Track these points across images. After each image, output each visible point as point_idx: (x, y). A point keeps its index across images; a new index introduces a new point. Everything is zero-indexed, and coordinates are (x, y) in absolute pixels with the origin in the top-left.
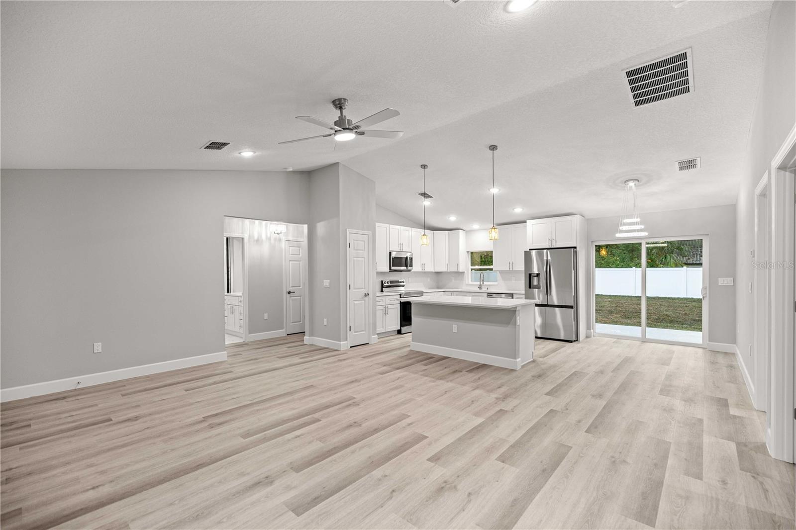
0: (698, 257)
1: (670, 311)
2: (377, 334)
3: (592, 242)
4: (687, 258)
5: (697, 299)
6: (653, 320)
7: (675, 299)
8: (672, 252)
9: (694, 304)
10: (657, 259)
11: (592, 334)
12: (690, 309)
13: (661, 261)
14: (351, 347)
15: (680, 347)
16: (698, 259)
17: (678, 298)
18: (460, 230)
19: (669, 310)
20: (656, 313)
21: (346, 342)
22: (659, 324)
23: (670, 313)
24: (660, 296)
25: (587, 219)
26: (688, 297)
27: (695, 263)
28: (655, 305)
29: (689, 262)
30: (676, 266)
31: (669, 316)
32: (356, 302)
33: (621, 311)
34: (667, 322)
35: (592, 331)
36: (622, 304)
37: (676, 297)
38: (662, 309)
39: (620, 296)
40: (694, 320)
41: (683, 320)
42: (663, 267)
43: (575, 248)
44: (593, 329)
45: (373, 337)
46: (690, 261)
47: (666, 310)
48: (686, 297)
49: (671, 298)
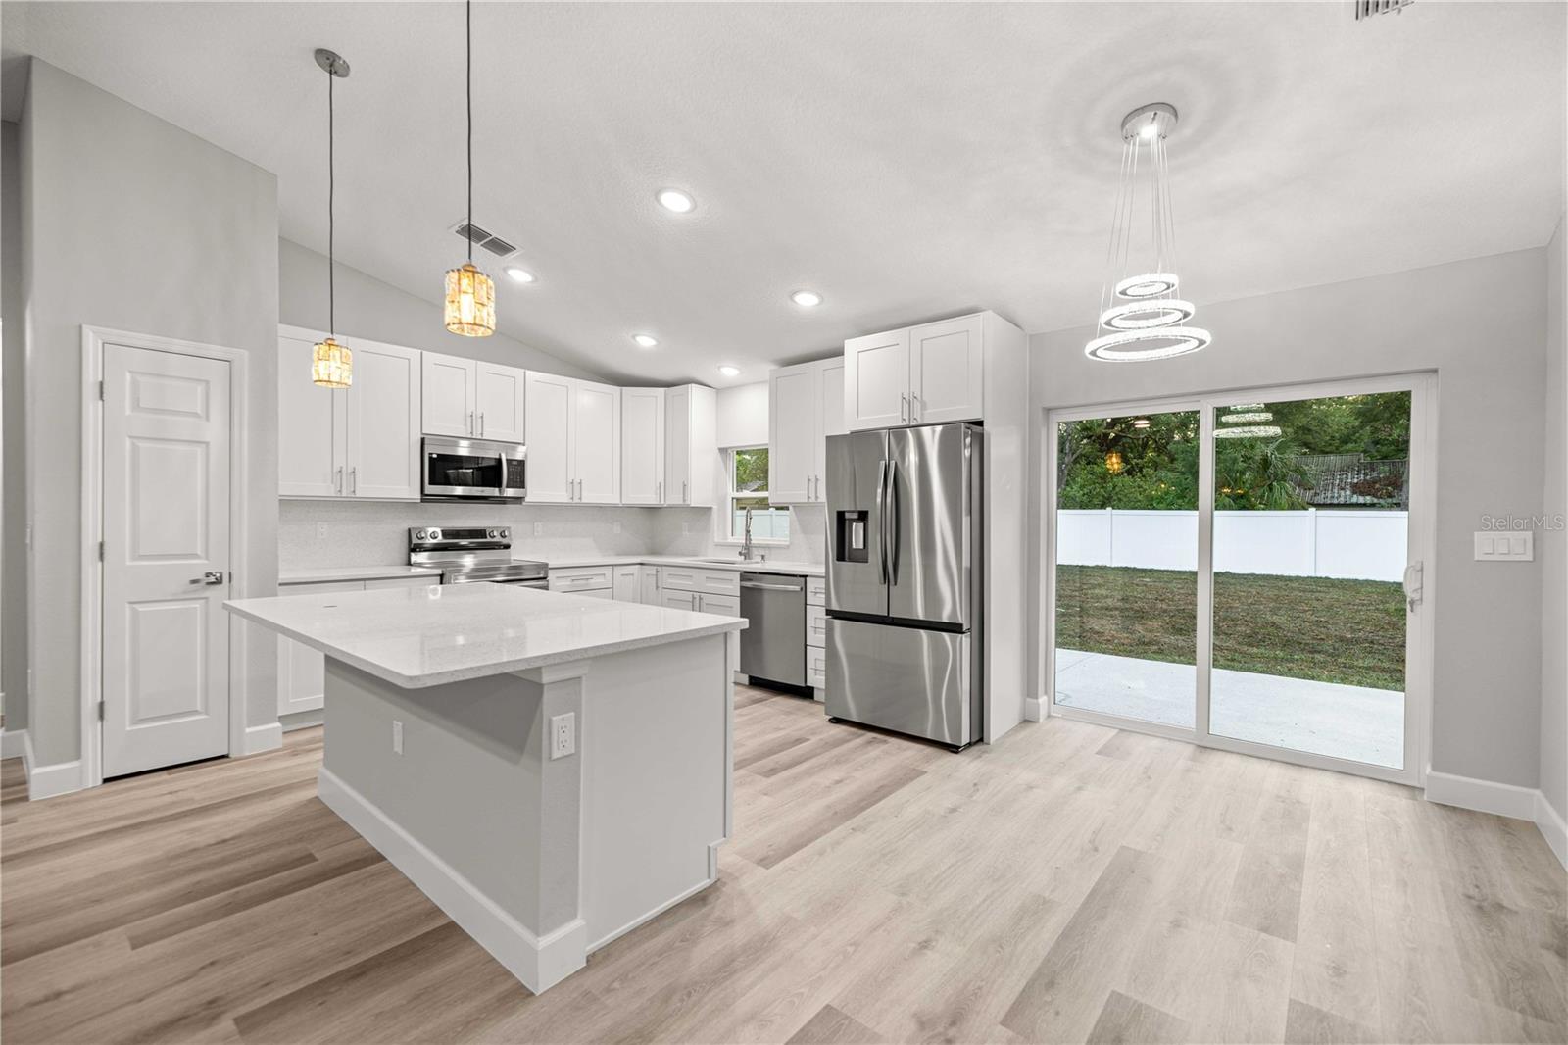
0: (1336, 491)
1: (1282, 612)
2: (281, 719)
3: (1048, 410)
4: (1312, 492)
5: (1338, 580)
6: (1240, 640)
7: (1290, 579)
8: (1284, 478)
9: (1334, 594)
10: (1251, 493)
11: (1043, 712)
12: (1330, 607)
13: (1262, 497)
14: (106, 781)
15: (1329, 781)
16: (1336, 495)
17: (1297, 579)
18: (693, 385)
19: (1279, 608)
20: (1248, 618)
21: (75, 764)
22: (1255, 650)
23: (1280, 619)
24: (1258, 573)
25: (1031, 336)
26: (1319, 575)
27: (1329, 502)
28: (1246, 597)
29: (1317, 500)
30: (1292, 507)
31: (1278, 628)
32: (141, 608)
33: (1165, 611)
34: (1274, 645)
35: (1042, 700)
36: (1172, 592)
37: (1293, 574)
38: (1262, 607)
39: (1172, 571)
40: (1342, 639)
41: (1314, 639)
42: (1263, 509)
43: (980, 423)
44: (1046, 693)
45: (248, 730)
46: (1320, 499)
47: (1274, 612)
48: (1313, 575)
49: (1282, 577)
